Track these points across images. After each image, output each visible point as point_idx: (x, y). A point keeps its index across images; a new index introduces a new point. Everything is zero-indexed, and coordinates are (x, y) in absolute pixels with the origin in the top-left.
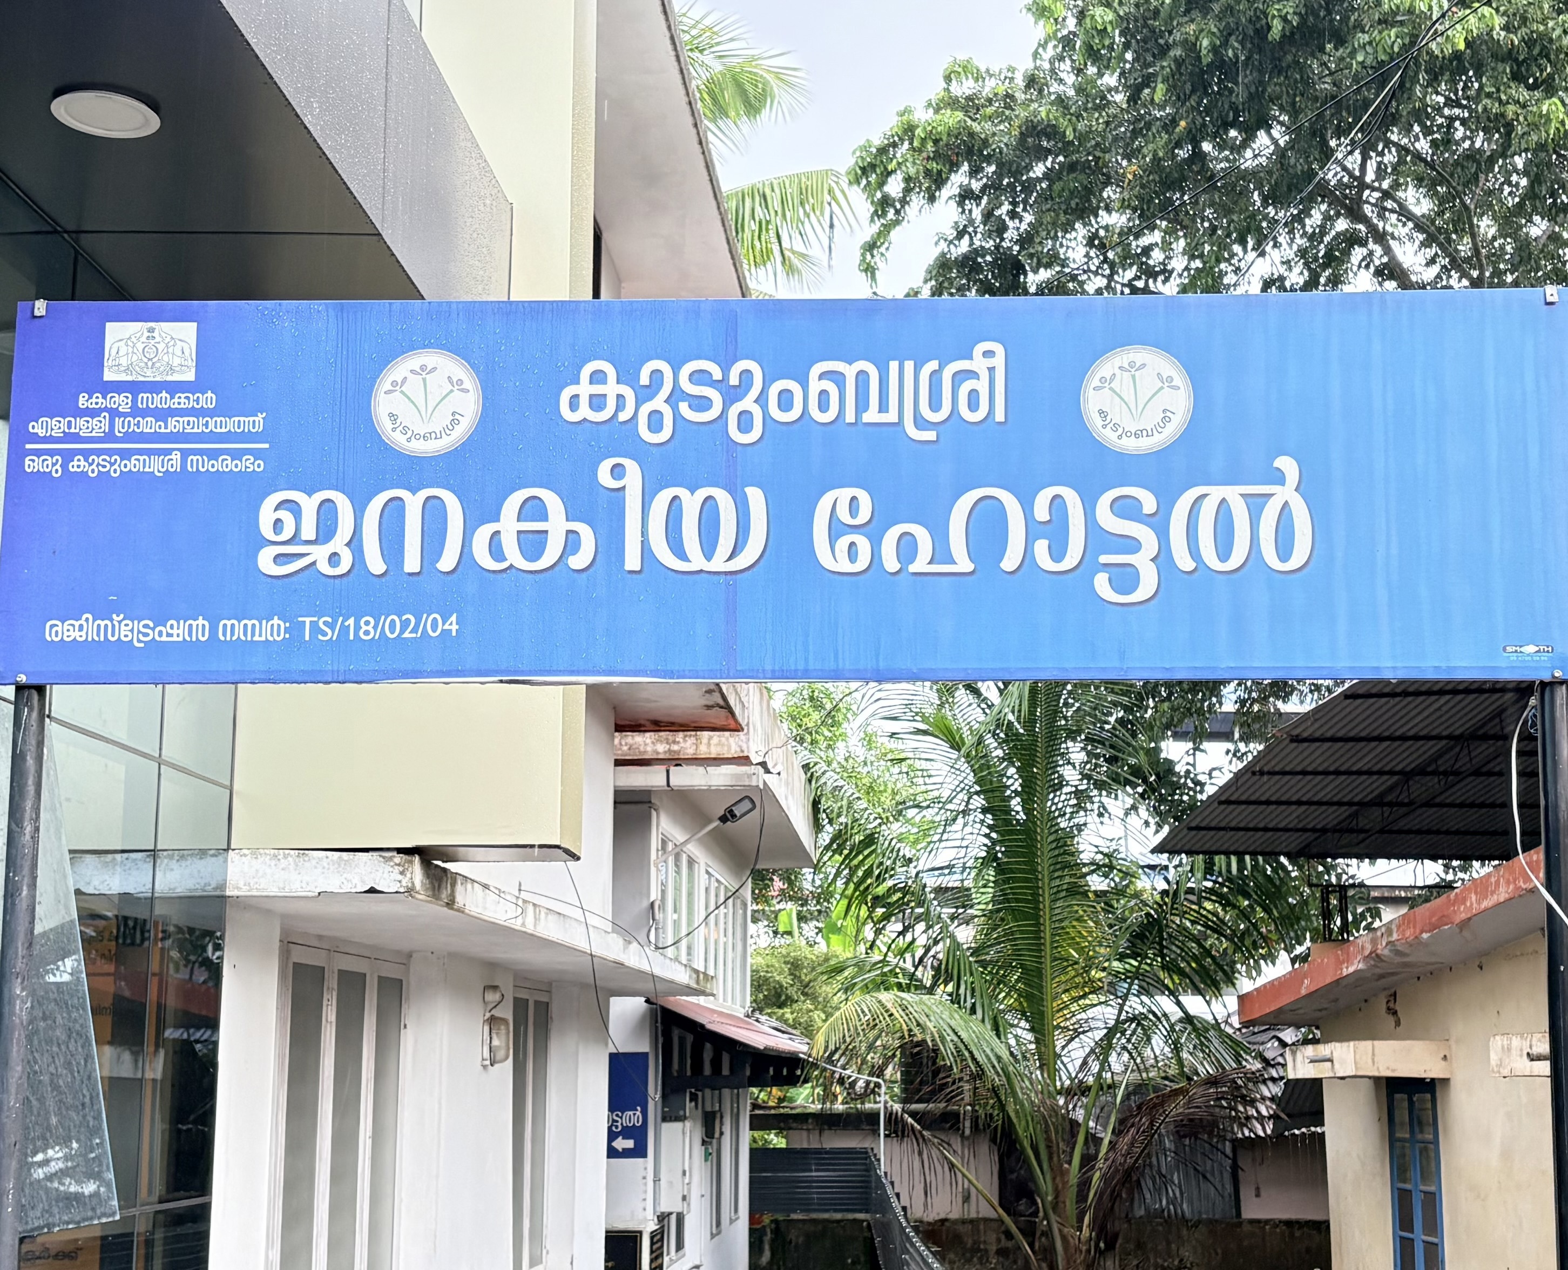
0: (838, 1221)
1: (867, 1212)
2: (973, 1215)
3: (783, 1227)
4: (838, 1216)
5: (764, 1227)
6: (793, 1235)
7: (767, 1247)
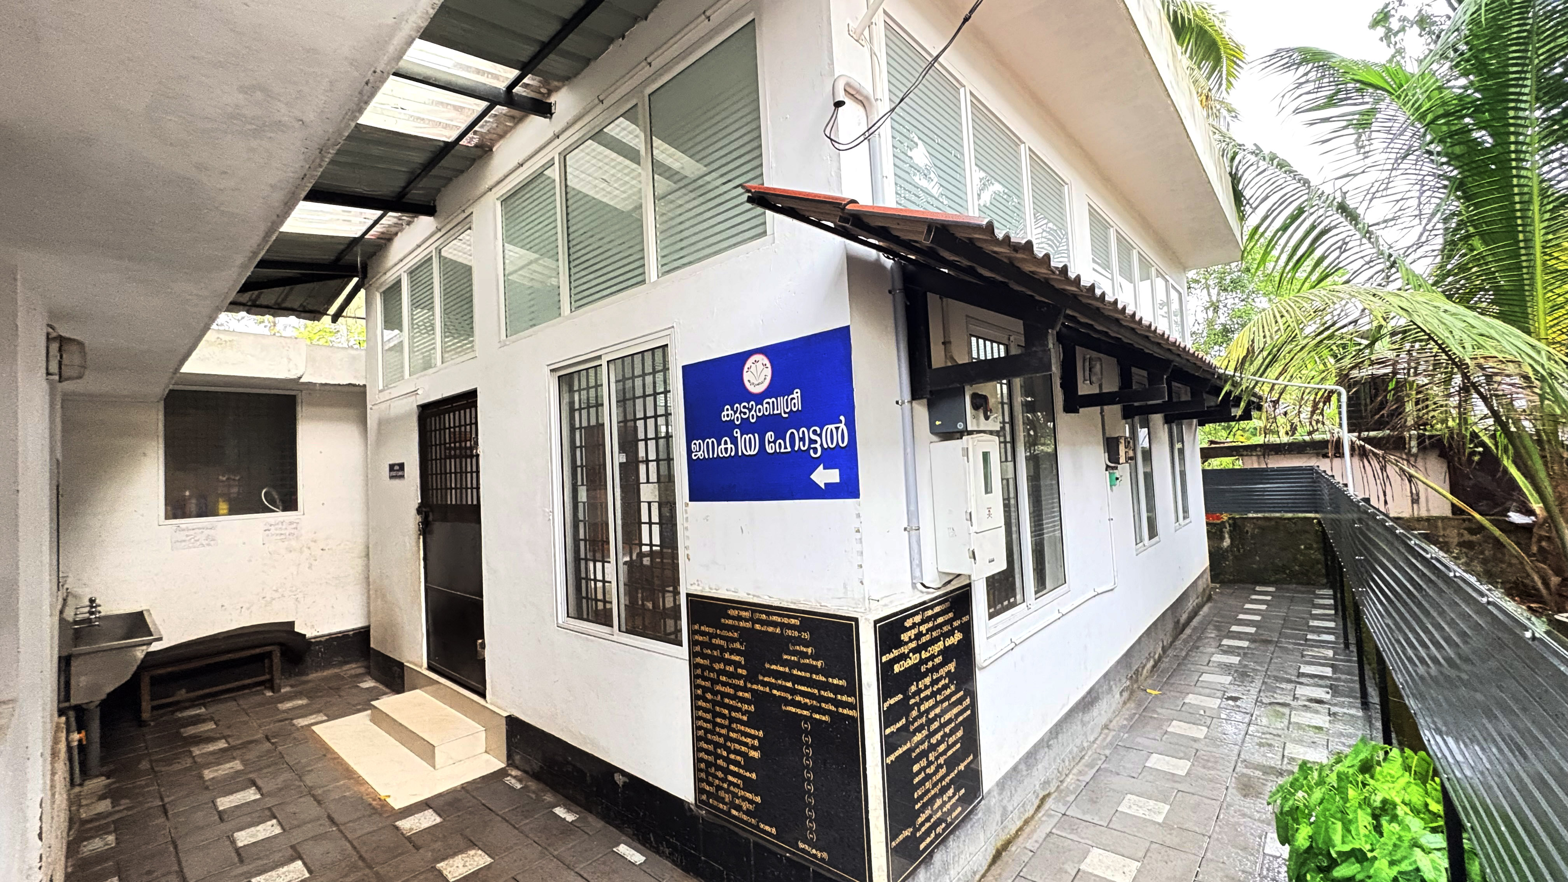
0: (1289, 519)
1: (1316, 512)
2: (1424, 514)
3: (1239, 522)
4: (1290, 515)
5: (1223, 522)
6: (1249, 527)
7: (1227, 536)
